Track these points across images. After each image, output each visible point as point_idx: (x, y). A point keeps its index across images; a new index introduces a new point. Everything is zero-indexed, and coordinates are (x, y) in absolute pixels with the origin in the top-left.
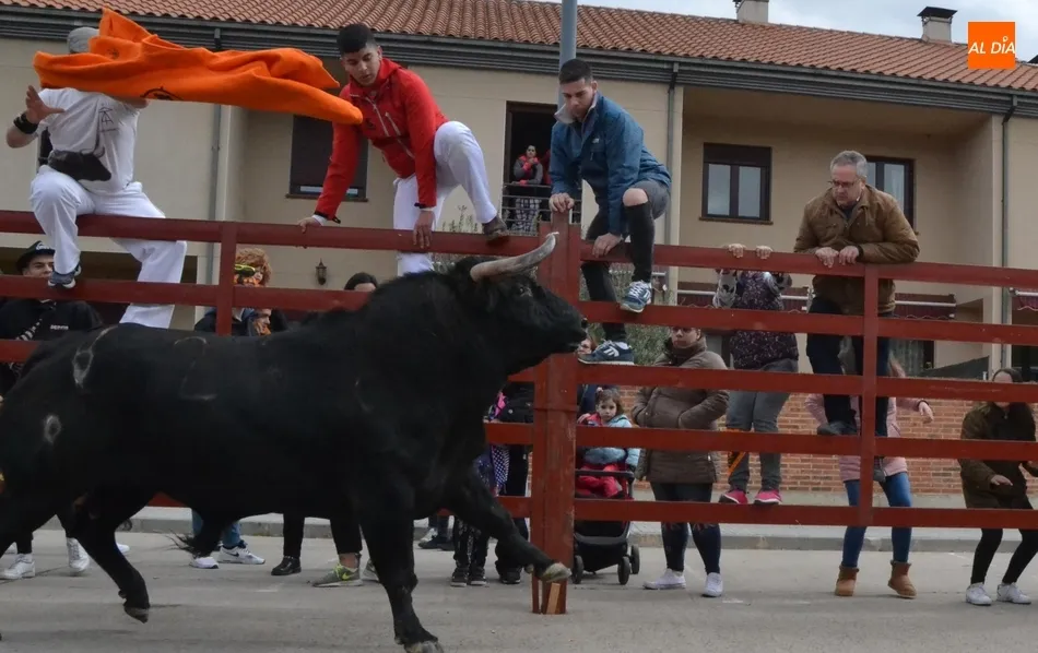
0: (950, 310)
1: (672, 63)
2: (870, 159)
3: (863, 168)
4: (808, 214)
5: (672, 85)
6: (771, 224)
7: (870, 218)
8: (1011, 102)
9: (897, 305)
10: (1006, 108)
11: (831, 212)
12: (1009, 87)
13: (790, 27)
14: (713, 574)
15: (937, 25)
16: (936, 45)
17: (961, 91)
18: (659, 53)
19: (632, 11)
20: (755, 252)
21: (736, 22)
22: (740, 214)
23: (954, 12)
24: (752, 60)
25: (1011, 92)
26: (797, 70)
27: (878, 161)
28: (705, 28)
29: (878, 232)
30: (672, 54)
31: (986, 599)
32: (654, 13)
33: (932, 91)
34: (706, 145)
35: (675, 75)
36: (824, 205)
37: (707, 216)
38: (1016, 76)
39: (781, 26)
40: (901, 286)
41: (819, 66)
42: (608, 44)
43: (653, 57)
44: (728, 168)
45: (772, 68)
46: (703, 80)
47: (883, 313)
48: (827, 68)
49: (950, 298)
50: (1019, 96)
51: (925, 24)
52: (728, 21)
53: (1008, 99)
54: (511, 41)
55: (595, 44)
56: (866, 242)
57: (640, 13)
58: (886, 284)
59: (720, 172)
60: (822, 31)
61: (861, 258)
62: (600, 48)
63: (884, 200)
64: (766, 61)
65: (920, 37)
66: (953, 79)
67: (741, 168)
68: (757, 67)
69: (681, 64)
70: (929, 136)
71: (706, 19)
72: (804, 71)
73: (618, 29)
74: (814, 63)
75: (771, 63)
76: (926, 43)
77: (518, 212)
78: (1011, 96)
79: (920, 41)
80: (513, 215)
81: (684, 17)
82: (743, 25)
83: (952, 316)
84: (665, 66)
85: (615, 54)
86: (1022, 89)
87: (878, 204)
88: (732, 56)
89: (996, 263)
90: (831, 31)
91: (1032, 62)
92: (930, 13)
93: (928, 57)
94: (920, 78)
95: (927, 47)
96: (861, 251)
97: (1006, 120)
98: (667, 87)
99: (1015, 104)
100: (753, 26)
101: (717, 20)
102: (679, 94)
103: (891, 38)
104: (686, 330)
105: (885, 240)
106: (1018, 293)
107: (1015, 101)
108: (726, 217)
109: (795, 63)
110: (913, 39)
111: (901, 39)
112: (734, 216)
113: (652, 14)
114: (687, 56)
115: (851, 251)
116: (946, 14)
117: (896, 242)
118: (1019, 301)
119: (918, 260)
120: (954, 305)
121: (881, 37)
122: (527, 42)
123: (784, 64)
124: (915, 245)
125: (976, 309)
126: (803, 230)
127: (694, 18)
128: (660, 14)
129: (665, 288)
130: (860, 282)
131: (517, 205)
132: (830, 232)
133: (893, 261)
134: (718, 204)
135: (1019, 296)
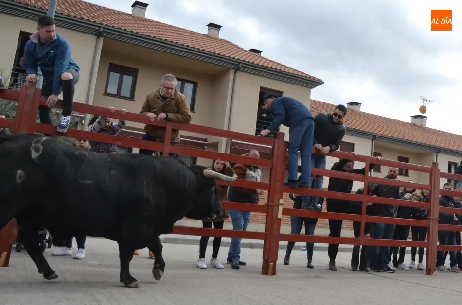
0: (205, 145)
1: (100, 27)
2: (178, 79)
3: (175, 83)
4: (148, 97)
5: (99, 37)
6: (134, 100)
7: (173, 103)
8: (239, 65)
9: (181, 140)
10: (236, 67)
11: (158, 98)
12: (239, 59)
13: (154, 21)
14: (81, 249)
15: (214, 30)
16: (212, 38)
17: (220, 58)
18: (95, 22)
19: (86, 3)
20: (120, 111)
21: (131, 15)
22: (121, 95)
23: (221, 26)
24: (135, 32)
25: (239, 61)
26: (154, 39)
27: (183, 81)
28: (117, 15)
29: (175, 109)
30: (101, 24)
31: (205, 266)
32: (96, 5)
33: (207, 56)
34: (110, 63)
35: (100, 33)
36: (155, 95)
37: (106, 94)
38: (241, 55)
39: (150, 20)
40: (182, 132)
41: (163, 39)
42: (72, 14)
43: (92, 23)
44: (119, 75)
45: (142, 36)
46: (112, 37)
47: (173, 142)
48: (166, 40)
49: (206, 140)
50: (242, 63)
51: (209, 29)
52: (128, 14)
53: (237, 63)
54: (27, 4)
55: (66, 13)
56: (170, 112)
57: (90, 4)
58: (175, 131)
59: (115, 76)
60: (166, 25)
61: (167, 119)
62: (68, 15)
63: (180, 96)
64: (141, 33)
65: (206, 34)
66: (217, 53)
67: (124, 76)
68: (137, 35)
69: (104, 28)
70: (204, 74)
71: (118, 12)
72: (156, 40)
73: (78, 8)
74: (161, 37)
75: (143, 34)
76: (209, 37)
77: (19, 80)
78: (239, 63)
79: (206, 36)
80: (16, 81)
81: (109, 9)
82: (134, 17)
83: (206, 147)
84: (97, 28)
85: (74, 19)
86: (244, 60)
87: (178, 97)
88: (127, 29)
89: (225, 128)
90: (170, 26)
91: (249, 51)
92: (212, 25)
93: (209, 43)
94: (204, 50)
95: (209, 38)
96: (167, 115)
97: (236, 72)
98: (96, 37)
99: (240, 66)
100: (138, 18)
101: (123, 13)
102: (101, 40)
103: (195, 33)
104: (84, 141)
105: (178, 112)
106: (233, 141)
107: (240, 65)
108: (115, 95)
109: (153, 36)
110: (203, 35)
111: (199, 34)
112: (118, 95)
113: (95, 6)
114: (107, 25)
115: (163, 115)
116: (218, 27)
117: (182, 114)
118: (233, 144)
119: (190, 123)
120: (207, 143)
121: (191, 31)
122: (34, 6)
123: (148, 36)
124: (190, 117)
125: (215, 145)
126: (145, 104)
127: (113, 11)
128: (98, 6)
129: (83, 122)
130: (164, 129)
131: (19, 78)
132: (156, 106)
133: (180, 122)
134: (112, 89)
135: (234, 142)
